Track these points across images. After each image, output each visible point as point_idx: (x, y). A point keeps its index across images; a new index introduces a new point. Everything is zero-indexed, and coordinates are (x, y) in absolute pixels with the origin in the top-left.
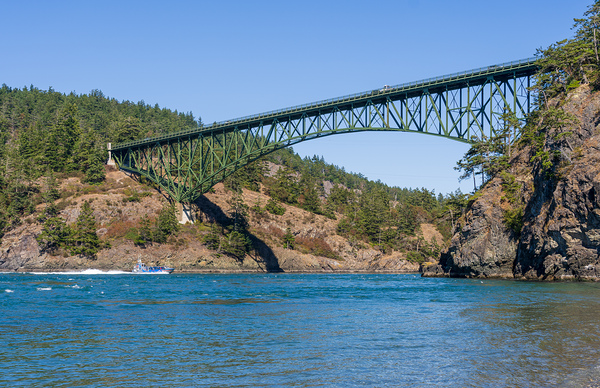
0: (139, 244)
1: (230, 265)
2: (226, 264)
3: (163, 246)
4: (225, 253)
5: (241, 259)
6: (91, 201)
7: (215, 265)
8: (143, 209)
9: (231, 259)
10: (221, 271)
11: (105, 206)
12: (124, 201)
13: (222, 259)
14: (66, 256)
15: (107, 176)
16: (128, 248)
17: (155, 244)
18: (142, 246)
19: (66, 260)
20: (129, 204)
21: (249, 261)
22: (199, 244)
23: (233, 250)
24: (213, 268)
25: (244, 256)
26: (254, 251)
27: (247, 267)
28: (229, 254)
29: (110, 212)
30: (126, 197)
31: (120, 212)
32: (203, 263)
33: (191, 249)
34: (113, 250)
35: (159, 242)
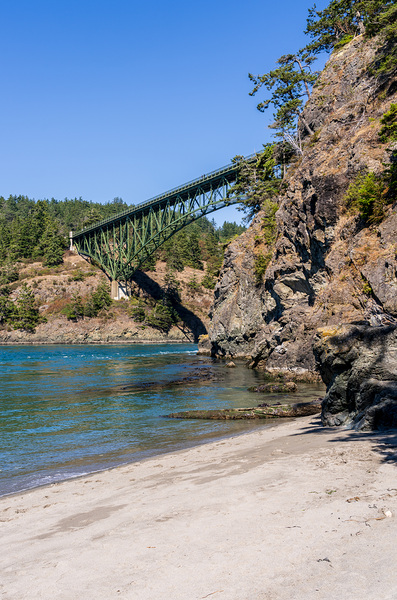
0: (72, 319)
1: (154, 336)
2: (150, 336)
3: (93, 319)
4: (150, 325)
5: (166, 329)
6: (39, 282)
7: (140, 336)
8: (85, 287)
9: (156, 330)
10: (144, 342)
11: (51, 286)
12: (70, 280)
13: (147, 330)
14: (10, 330)
15: (65, 260)
16: (61, 322)
17: (86, 318)
18: (74, 320)
19: (9, 334)
20: (73, 283)
21: (175, 331)
22: (127, 317)
23: (157, 323)
24: (138, 339)
25: (170, 327)
26: (182, 323)
27: (171, 337)
28: (154, 326)
29: (55, 291)
30: (72, 277)
31: (64, 290)
32: (128, 335)
33: (118, 322)
34: (49, 324)
35: (90, 316)
